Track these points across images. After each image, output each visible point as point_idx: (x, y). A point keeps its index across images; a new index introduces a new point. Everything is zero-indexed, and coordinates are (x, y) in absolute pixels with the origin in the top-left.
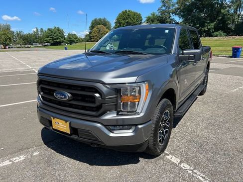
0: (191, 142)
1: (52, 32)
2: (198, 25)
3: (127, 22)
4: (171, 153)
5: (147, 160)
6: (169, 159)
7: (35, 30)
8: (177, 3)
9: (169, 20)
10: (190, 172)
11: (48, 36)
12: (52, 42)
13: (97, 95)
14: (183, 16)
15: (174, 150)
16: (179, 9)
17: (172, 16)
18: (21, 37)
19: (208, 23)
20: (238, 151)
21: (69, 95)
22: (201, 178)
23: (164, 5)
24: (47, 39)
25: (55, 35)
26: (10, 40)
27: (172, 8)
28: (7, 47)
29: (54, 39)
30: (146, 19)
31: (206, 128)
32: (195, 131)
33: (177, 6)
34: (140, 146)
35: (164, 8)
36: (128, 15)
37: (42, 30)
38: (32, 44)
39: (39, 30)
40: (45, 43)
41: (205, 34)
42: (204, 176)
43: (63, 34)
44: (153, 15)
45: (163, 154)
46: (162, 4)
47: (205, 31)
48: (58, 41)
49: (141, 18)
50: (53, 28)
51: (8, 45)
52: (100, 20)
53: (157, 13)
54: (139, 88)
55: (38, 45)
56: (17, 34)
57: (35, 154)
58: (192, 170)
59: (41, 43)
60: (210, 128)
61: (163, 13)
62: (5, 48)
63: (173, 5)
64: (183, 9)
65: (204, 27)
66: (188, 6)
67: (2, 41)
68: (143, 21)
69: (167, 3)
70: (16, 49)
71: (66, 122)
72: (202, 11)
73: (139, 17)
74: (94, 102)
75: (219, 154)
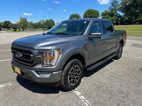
0: (94, 85)
1: (48, 22)
2: (134, 17)
3: (90, 16)
4: (78, 90)
5: (63, 92)
6: (75, 93)
7: (39, 21)
8: (121, 4)
9: (115, 14)
10: (83, 100)
11: (46, 24)
12: (48, 27)
13: (32, 55)
14: (124, 12)
15: (81, 89)
16: (122, 8)
17: (117, 12)
18: (32, 24)
19: (140, 16)
20: (119, 92)
21: (21, 55)
22: (87, 104)
23: (113, 6)
24: (45, 26)
25: (50, 23)
26: (26, 26)
27: (118, 7)
28: (25, 30)
29: (49, 26)
30: (101, 14)
31: (107, 78)
32: (100, 79)
33: (121, 6)
34: (55, 83)
35: (112, 7)
36: (91, 12)
37: (43, 21)
38: (38, 28)
39: (41, 21)
40: (44, 28)
41: (138, 23)
42: (89, 103)
43: (54, 23)
44: (106, 11)
45: (74, 90)
46: (111, 5)
47: (138, 21)
48: (51, 27)
49: (99, 13)
50: (49, 20)
51: (25, 29)
52: (75, 15)
53: (108, 10)
54: (53, 52)
55: (41, 29)
56: (30, 23)
57: (9, 85)
58: (85, 100)
59: (42, 28)
60: (110, 78)
61: (112, 10)
62: (23, 31)
63: (118, 6)
64: (125, 8)
65: (137, 18)
66: (128, 6)
67: (22, 27)
68: (100, 15)
69: (114, 4)
70: (29, 31)
71: (19, 68)
72: (136, 9)
73: (97, 13)
74: (30, 59)
75: (106, 93)
